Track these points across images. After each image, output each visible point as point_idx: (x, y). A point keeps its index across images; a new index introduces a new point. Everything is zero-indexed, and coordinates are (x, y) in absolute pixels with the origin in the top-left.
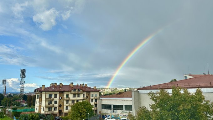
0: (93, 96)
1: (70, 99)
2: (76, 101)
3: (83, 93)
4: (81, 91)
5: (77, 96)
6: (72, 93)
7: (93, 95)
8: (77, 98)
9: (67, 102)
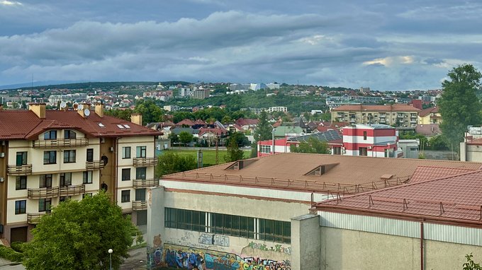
0: (127, 156)
1: (35, 170)
2: (59, 176)
3: (86, 145)
4: (79, 136)
5: (60, 157)
6: (39, 148)
7: (128, 150)
8: (60, 166)
9: (22, 183)
